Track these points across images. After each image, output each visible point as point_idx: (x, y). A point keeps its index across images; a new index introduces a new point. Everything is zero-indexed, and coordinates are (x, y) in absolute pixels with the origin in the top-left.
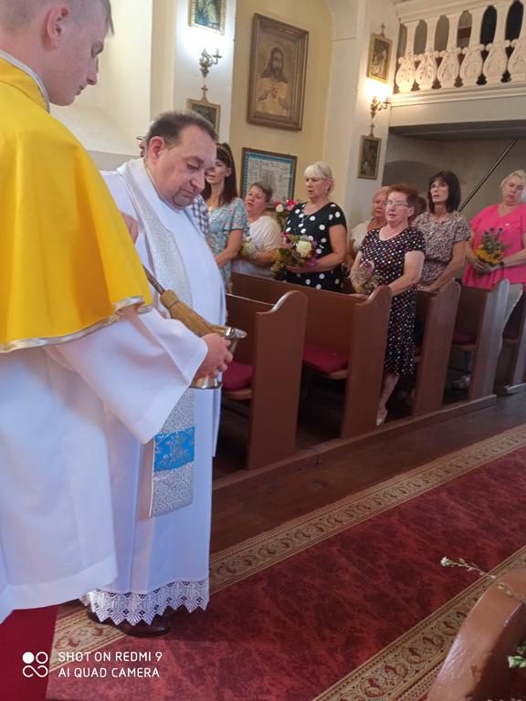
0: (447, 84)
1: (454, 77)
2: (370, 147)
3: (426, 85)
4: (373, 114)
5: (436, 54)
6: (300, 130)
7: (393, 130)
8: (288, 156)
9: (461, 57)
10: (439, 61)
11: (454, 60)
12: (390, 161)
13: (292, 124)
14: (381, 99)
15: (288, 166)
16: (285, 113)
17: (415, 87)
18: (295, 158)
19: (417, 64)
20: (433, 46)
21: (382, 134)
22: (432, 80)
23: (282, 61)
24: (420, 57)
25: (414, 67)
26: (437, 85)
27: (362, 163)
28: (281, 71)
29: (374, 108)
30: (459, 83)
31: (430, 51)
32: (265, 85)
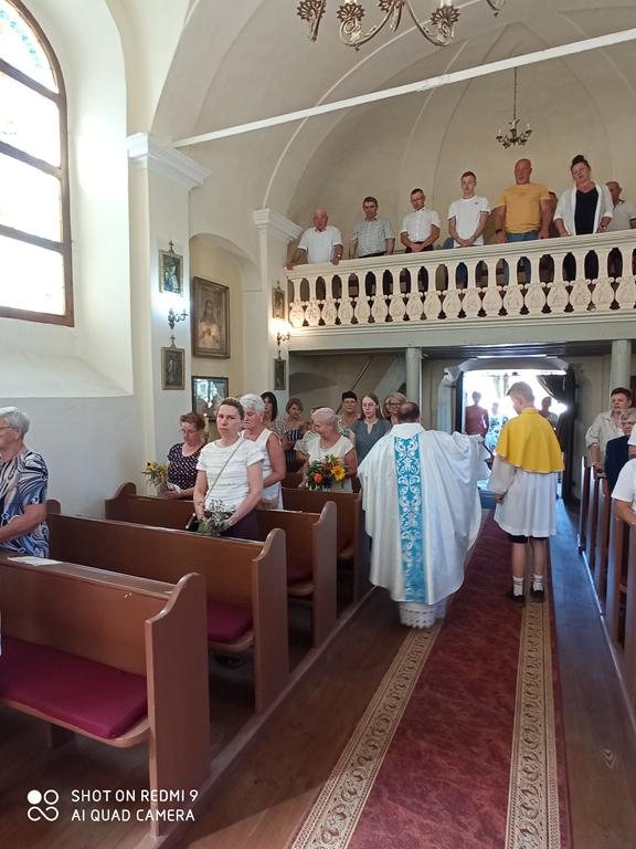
0: (330, 322)
1: (334, 318)
2: (279, 366)
3: (314, 322)
4: (279, 344)
5: (319, 302)
6: (229, 358)
7: (291, 354)
8: (222, 378)
9: (337, 305)
10: (321, 306)
11: (333, 306)
12: (293, 372)
13: (223, 354)
14: (284, 333)
15: (222, 386)
16: (218, 347)
17: (306, 324)
18: (226, 379)
19: (305, 308)
20: (315, 296)
21: (285, 357)
22: (318, 319)
23: (213, 309)
24: (307, 303)
25: (302, 310)
26: (322, 323)
27: (275, 379)
28: (212, 315)
29: (279, 339)
30: (338, 322)
31: (313, 301)
32: (203, 327)
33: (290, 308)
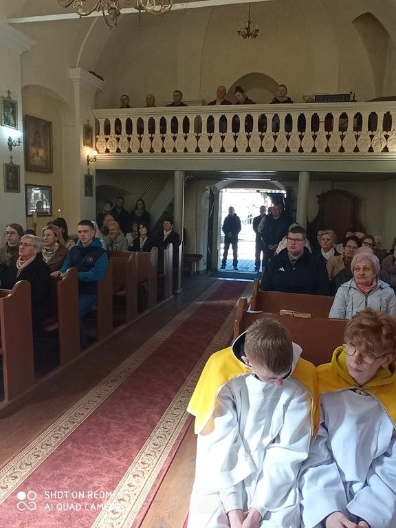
0: (124, 150)
1: (127, 148)
2: (88, 179)
3: (113, 150)
4: (88, 164)
6: (52, 172)
7: (98, 171)
8: (47, 186)
9: (129, 139)
10: (118, 139)
11: (126, 140)
13: (48, 170)
14: (92, 157)
15: (48, 191)
16: (44, 164)
17: (107, 151)
18: (51, 187)
19: (107, 139)
20: (114, 131)
21: (93, 173)
22: (116, 148)
23: (40, 138)
24: (108, 137)
25: (105, 141)
26: (118, 151)
27: (86, 189)
29: (88, 161)
30: (129, 151)
31: (113, 135)
32: (33, 150)
33: (97, 139)
